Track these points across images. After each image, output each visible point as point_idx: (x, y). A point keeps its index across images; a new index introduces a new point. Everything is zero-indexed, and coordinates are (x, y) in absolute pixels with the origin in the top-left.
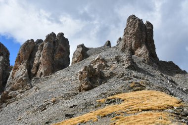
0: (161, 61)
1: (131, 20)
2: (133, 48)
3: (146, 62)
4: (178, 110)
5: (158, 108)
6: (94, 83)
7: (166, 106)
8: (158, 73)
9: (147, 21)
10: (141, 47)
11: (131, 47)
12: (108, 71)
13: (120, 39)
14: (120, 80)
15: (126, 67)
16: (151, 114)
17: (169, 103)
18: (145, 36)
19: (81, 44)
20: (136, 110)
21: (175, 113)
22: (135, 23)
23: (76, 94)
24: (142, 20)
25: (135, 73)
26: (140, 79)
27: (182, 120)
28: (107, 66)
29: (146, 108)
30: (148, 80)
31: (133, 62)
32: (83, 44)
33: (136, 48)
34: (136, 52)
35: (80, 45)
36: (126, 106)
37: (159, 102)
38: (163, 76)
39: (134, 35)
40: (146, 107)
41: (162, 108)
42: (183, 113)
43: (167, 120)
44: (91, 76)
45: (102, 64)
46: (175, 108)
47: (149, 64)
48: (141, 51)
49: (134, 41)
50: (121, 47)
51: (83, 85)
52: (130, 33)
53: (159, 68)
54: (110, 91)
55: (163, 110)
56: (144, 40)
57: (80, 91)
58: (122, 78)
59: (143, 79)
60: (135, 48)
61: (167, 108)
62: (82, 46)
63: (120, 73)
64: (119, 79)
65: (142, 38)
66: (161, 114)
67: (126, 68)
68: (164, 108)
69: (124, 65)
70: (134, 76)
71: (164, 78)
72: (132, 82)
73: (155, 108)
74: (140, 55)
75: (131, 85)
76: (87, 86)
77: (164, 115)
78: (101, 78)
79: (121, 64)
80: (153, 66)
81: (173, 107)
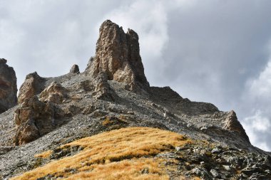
0: (153, 88)
1: (105, 27)
2: (110, 70)
3: (131, 89)
4: (183, 153)
5: (143, 152)
6: (43, 127)
7: (161, 147)
8: (149, 103)
9: (129, 29)
10: (122, 67)
11: (108, 68)
12: (68, 105)
13: (92, 60)
14: (87, 117)
15: (98, 96)
16: (127, 165)
17: (165, 141)
18: (127, 50)
19: (33, 72)
20: (98, 162)
21: (177, 159)
22: (111, 31)
23: (8, 150)
24: (121, 28)
25: (112, 105)
26: (121, 113)
27: (194, 170)
28: (67, 97)
29: (120, 154)
30: (133, 114)
31: (110, 89)
32: (36, 73)
33: (115, 69)
34: (115, 75)
35: (31, 74)
36: (83, 156)
37: (146, 142)
38: (156, 107)
39: (110, 49)
40: (121, 152)
41: (151, 151)
42: (193, 158)
43: (160, 174)
44: (38, 115)
45: (58, 95)
46: (178, 149)
47: (135, 92)
48: (123, 73)
49: (111, 59)
50: (92, 71)
51: (23, 132)
52: (104, 46)
53: (150, 97)
54: (68, 137)
55: (154, 155)
56: (126, 56)
57: (17, 144)
58: (91, 115)
59: (125, 113)
60: (113, 69)
61: (162, 150)
62: (35, 75)
63: (87, 107)
64: (85, 116)
65: (123, 53)
66: (148, 163)
67: (99, 98)
68: (157, 151)
69: (94, 94)
70: (110, 109)
71: (158, 111)
72: (105, 118)
73: (138, 153)
74: (122, 80)
75: (104, 123)
76: (29, 134)
77: (154, 164)
78: (55, 118)
79: (90, 93)
80: (141, 94)
81: (172, 148)
